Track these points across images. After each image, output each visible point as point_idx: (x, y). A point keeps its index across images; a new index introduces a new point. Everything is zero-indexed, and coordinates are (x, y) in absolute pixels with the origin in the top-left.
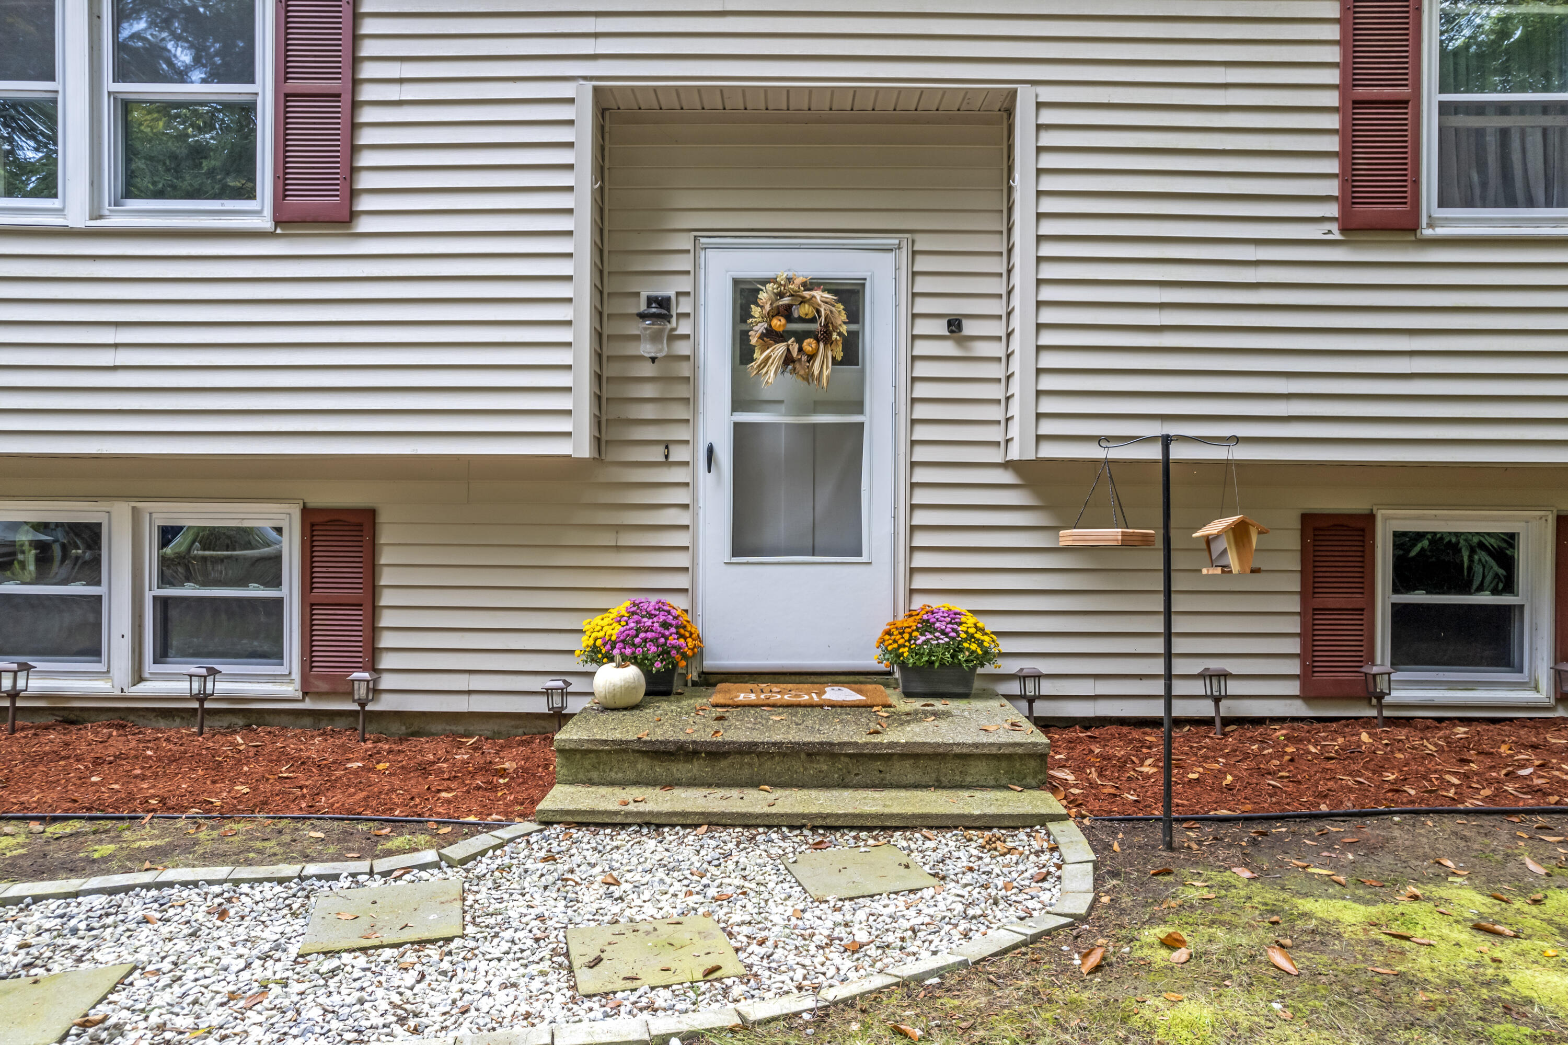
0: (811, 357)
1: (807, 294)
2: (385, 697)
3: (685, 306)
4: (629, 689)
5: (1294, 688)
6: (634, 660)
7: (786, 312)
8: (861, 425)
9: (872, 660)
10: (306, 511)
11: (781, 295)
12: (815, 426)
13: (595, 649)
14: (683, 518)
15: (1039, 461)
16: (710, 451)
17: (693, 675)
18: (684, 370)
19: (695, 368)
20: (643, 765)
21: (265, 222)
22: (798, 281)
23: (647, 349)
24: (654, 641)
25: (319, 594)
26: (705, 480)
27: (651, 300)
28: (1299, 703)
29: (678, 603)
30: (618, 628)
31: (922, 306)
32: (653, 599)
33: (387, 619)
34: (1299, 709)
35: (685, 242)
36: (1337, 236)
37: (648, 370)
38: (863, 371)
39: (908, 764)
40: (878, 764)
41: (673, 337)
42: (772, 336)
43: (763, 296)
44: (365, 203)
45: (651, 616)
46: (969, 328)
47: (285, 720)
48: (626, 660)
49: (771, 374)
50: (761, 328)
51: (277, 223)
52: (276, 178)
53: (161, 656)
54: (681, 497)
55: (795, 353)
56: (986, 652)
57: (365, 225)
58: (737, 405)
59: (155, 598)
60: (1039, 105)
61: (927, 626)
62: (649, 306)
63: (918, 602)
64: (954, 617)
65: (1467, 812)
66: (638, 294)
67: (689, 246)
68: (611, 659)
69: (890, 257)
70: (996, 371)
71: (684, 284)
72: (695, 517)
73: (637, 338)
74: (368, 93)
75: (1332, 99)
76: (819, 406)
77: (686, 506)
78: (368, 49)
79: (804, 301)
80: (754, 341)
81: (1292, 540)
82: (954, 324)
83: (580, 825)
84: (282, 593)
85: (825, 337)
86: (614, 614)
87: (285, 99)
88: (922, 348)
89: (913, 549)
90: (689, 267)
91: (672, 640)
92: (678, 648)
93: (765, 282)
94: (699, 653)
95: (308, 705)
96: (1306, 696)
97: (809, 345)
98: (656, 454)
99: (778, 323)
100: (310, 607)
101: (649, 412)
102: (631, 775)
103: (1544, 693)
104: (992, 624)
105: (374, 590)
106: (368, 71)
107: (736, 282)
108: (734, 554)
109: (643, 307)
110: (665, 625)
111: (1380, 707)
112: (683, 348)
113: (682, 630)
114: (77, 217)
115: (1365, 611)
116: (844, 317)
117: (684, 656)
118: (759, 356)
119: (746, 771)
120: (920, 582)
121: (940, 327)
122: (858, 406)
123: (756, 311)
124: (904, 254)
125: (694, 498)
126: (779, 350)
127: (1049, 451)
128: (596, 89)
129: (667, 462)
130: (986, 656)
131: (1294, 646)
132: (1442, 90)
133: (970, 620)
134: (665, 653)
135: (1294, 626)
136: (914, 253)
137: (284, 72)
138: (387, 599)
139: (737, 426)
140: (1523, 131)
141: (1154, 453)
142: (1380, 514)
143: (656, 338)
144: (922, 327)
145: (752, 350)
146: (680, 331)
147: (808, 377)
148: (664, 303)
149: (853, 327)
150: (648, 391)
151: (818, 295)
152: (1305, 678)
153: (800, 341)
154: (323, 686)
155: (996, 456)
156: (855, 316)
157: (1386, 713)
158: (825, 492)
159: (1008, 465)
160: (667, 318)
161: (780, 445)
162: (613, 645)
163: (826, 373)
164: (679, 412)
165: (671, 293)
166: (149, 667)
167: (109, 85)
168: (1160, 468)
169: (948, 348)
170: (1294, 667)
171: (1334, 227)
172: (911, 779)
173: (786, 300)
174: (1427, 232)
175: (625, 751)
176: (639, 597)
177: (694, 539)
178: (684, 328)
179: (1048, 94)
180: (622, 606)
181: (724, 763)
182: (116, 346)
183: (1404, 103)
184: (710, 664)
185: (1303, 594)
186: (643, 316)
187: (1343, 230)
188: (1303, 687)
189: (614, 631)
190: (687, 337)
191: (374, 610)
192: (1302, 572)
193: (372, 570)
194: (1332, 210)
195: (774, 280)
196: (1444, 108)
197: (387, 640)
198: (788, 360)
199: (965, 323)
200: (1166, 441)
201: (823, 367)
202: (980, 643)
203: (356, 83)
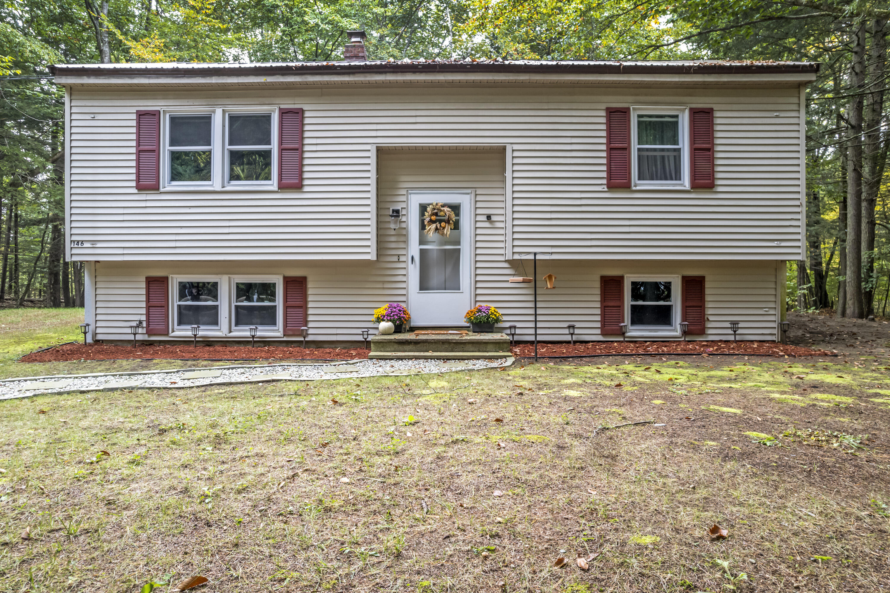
0: (444, 228)
1: (442, 209)
2: (310, 336)
3: (404, 212)
4: (389, 328)
5: (599, 331)
6: (390, 321)
7: (436, 214)
8: (460, 249)
9: (463, 323)
10: (285, 278)
11: (434, 209)
12: (445, 249)
13: (378, 318)
14: (404, 279)
15: (513, 260)
16: (413, 258)
17: (408, 328)
18: (404, 232)
19: (407, 232)
20: (396, 346)
21: (275, 188)
22: (440, 204)
23: (392, 226)
24: (397, 315)
25: (289, 304)
26: (411, 267)
27: (393, 211)
28: (600, 336)
29: (403, 305)
30: (385, 312)
31: (479, 211)
32: (395, 304)
33: (310, 311)
34: (601, 338)
35: (404, 192)
36: (606, 189)
37: (393, 232)
38: (460, 232)
39: (470, 345)
40: (462, 346)
41: (401, 222)
42: (431, 222)
43: (428, 209)
44: (306, 182)
45: (395, 308)
46: (493, 218)
47: (277, 344)
48: (388, 321)
49: (431, 234)
50: (428, 219)
51: (279, 188)
52: (279, 175)
53: (237, 324)
54: (403, 272)
55: (439, 227)
56: (498, 318)
57: (306, 189)
58: (421, 242)
59: (235, 306)
60: (513, 151)
61: (479, 311)
62: (393, 212)
63: (478, 304)
64: (488, 308)
65: (622, 355)
66: (389, 208)
67: (405, 193)
68: (384, 321)
69: (468, 196)
70: (502, 232)
71: (403, 205)
72: (408, 278)
73: (389, 222)
74: (306, 148)
75: (604, 147)
76: (446, 243)
77: (405, 275)
78: (306, 134)
79: (441, 211)
80: (426, 223)
81: (598, 284)
82: (489, 217)
83: (380, 359)
84: (276, 303)
85: (448, 222)
86: (384, 307)
87: (282, 150)
88: (479, 224)
89: (476, 288)
90: (405, 200)
91: (402, 315)
92: (404, 318)
93: (429, 205)
94: (409, 320)
95: (285, 339)
96: (603, 334)
97: (443, 224)
98: (395, 259)
99: (433, 218)
100: (286, 307)
101: (393, 245)
102: (393, 349)
103: (678, 333)
104: (501, 312)
105: (306, 302)
106: (306, 141)
107: (420, 205)
108: (420, 290)
109: (391, 213)
110: (400, 310)
111: (625, 337)
112: (403, 225)
113: (404, 312)
114: (218, 188)
115: (621, 307)
116: (454, 215)
117: (406, 320)
118: (427, 228)
119: (425, 348)
120: (479, 298)
121: (484, 218)
122: (458, 243)
123: (426, 214)
124: (473, 195)
125: (407, 273)
126: (434, 226)
127: (516, 257)
128: (377, 147)
129: (399, 261)
130: (497, 320)
131: (599, 318)
132: (639, 144)
133: (493, 309)
134: (400, 319)
135: (598, 312)
136: (476, 195)
137: (281, 142)
138: (310, 305)
139: (421, 250)
140: (668, 156)
141: (532, 257)
142: (626, 276)
143: (395, 223)
144: (479, 218)
145: (425, 226)
146: (403, 220)
147: (443, 234)
148: (397, 211)
149: (457, 218)
150: (393, 239)
151: (446, 209)
152: (602, 328)
153: (440, 223)
154: (291, 333)
155: (502, 258)
156: (458, 214)
157: (626, 339)
158: (449, 270)
159: (506, 261)
160: (399, 216)
161: (434, 255)
162: (384, 316)
163: (448, 233)
164: (402, 245)
165: (400, 208)
166: (233, 327)
167: (227, 147)
168: (533, 262)
169: (487, 225)
170: (599, 325)
171: (605, 187)
172: (471, 349)
173: (436, 211)
174: (634, 188)
175: (391, 342)
176: (391, 303)
177: (408, 285)
178: (404, 219)
179: (516, 147)
180: (387, 305)
181: (419, 346)
182: (229, 226)
183: (625, 149)
184: (413, 324)
185: (601, 301)
186: (392, 216)
187: (608, 187)
188: (601, 331)
189: (384, 312)
190: (405, 222)
191: (306, 308)
192: (601, 294)
193: (305, 296)
194: (605, 181)
195: (432, 204)
196: (639, 150)
197: (310, 318)
198: (436, 229)
199: (492, 217)
200: (535, 254)
201: (447, 231)
202: (495, 315)
203: (303, 145)
